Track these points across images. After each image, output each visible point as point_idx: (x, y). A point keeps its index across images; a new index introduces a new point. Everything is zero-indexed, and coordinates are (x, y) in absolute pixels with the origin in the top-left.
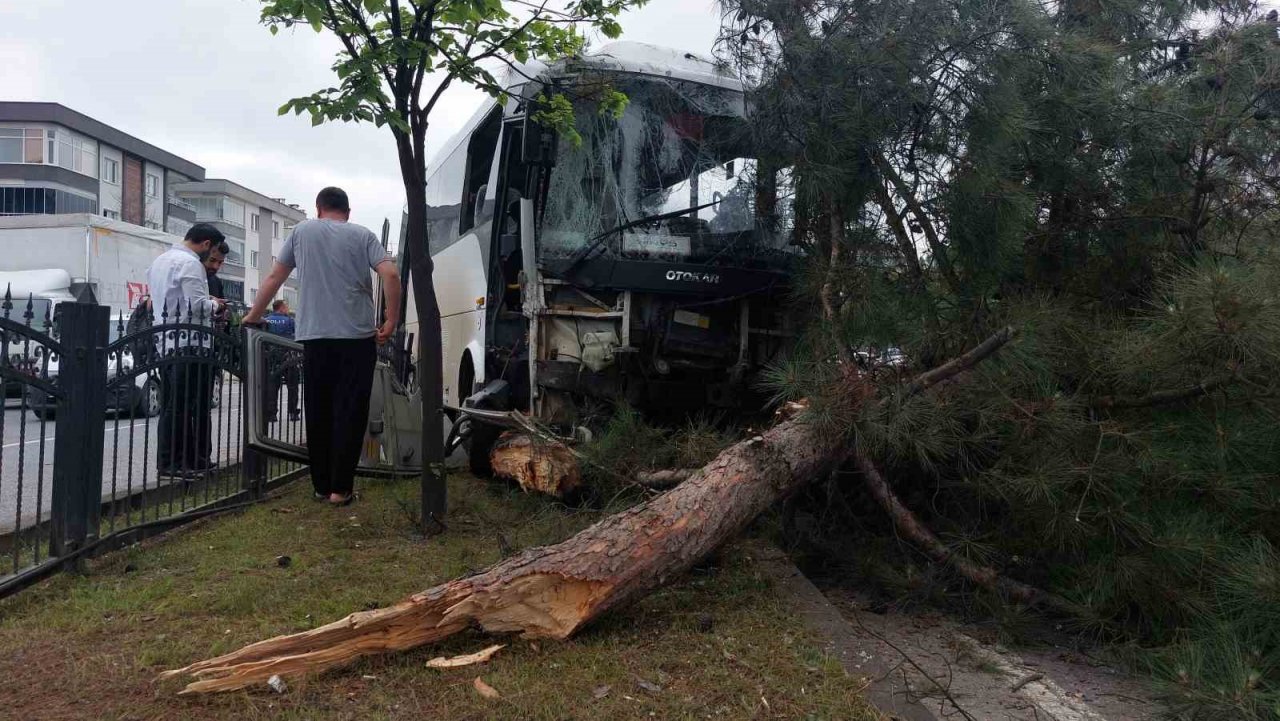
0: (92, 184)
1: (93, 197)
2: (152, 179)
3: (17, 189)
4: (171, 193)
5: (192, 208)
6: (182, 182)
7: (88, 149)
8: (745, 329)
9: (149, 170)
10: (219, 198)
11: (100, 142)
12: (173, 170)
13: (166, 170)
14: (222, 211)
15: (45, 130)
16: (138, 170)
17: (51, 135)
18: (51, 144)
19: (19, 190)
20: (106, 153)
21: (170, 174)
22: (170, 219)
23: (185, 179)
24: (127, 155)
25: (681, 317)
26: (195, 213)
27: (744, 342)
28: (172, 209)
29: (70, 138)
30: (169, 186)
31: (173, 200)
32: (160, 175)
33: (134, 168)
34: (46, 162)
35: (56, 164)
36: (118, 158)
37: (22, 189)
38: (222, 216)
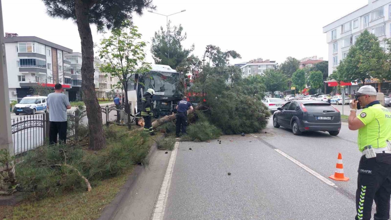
0: (44, 57)
1: (45, 60)
2: (59, 54)
3: (26, 59)
4: (64, 57)
5: (70, 61)
6: (67, 54)
7: (43, 47)
8: (172, 105)
9: (58, 51)
10: (76, 57)
11: (46, 45)
12: (65, 51)
13: (62, 51)
14: (78, 61)
15: (32, 43)
16: (55, 52)
17: (34, 45)
18: (34, 47)
19: (26, 60)
20: (47, 48)
21: (64, 52)
22: (64, 64)
23: (67, 53)
24: (52, 48)
25: (163, 103)
26: (71, 62)
27: (172, 106)
28: (64, 61)
29: (38, 45)
30: (64, 55)
31: (65, 59)
32: (61, 52)
33: (54, 51)
34: (33, 52)
35: (35, 52)
36: (50, 49)
37: (27, 59)
38: (77, 62)
